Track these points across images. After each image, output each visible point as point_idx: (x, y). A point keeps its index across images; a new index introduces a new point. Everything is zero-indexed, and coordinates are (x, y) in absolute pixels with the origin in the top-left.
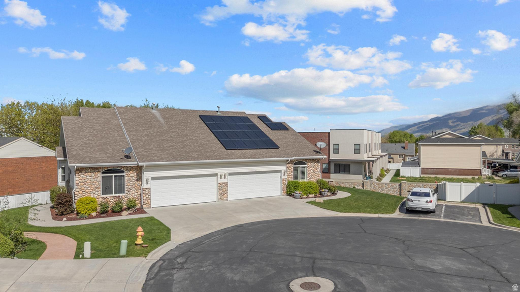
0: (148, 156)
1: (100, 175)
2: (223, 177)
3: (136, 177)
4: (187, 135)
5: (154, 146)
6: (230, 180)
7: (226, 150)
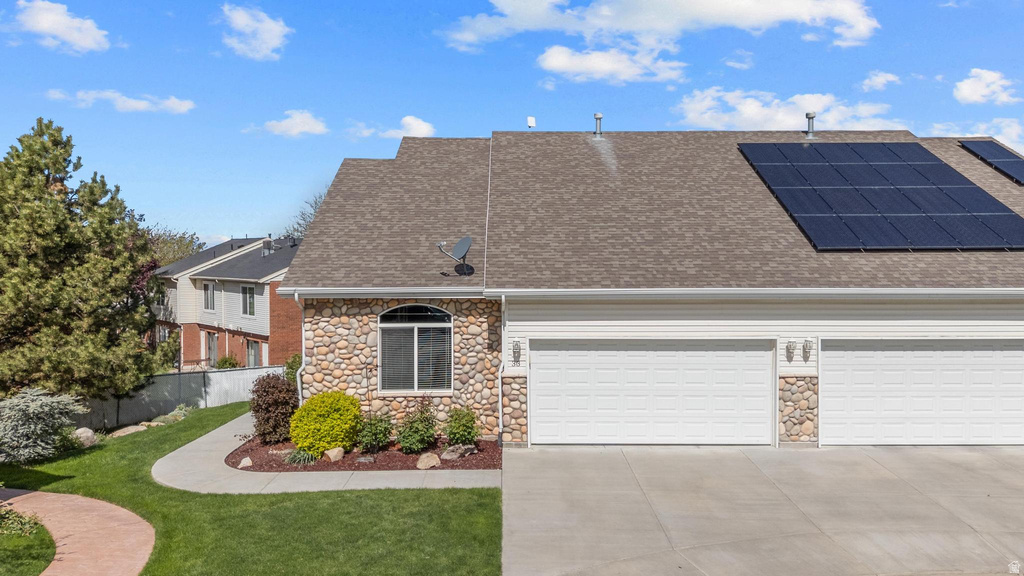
0: (525, 268)
1: (374, 328)
2: (798, 353)
3: (485, 335)
4: (681, 204)
5: (557, 236)
6: (825, 366)
7: (814, 254)
